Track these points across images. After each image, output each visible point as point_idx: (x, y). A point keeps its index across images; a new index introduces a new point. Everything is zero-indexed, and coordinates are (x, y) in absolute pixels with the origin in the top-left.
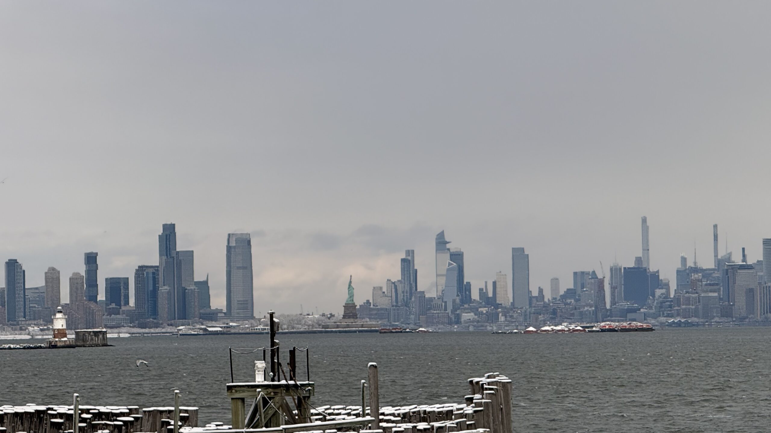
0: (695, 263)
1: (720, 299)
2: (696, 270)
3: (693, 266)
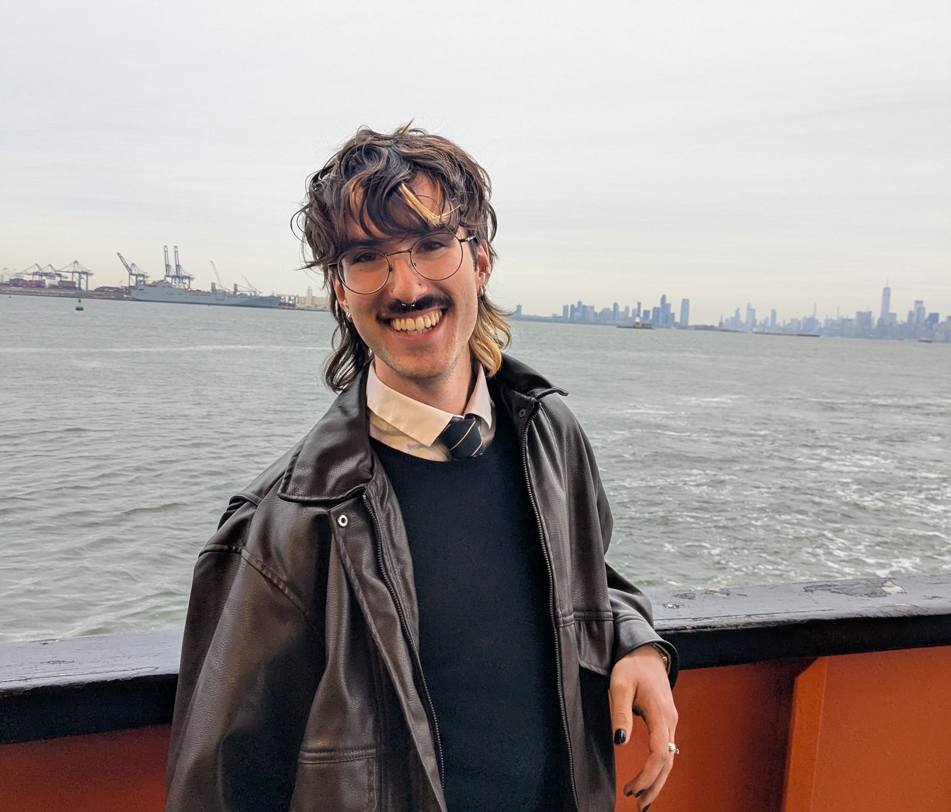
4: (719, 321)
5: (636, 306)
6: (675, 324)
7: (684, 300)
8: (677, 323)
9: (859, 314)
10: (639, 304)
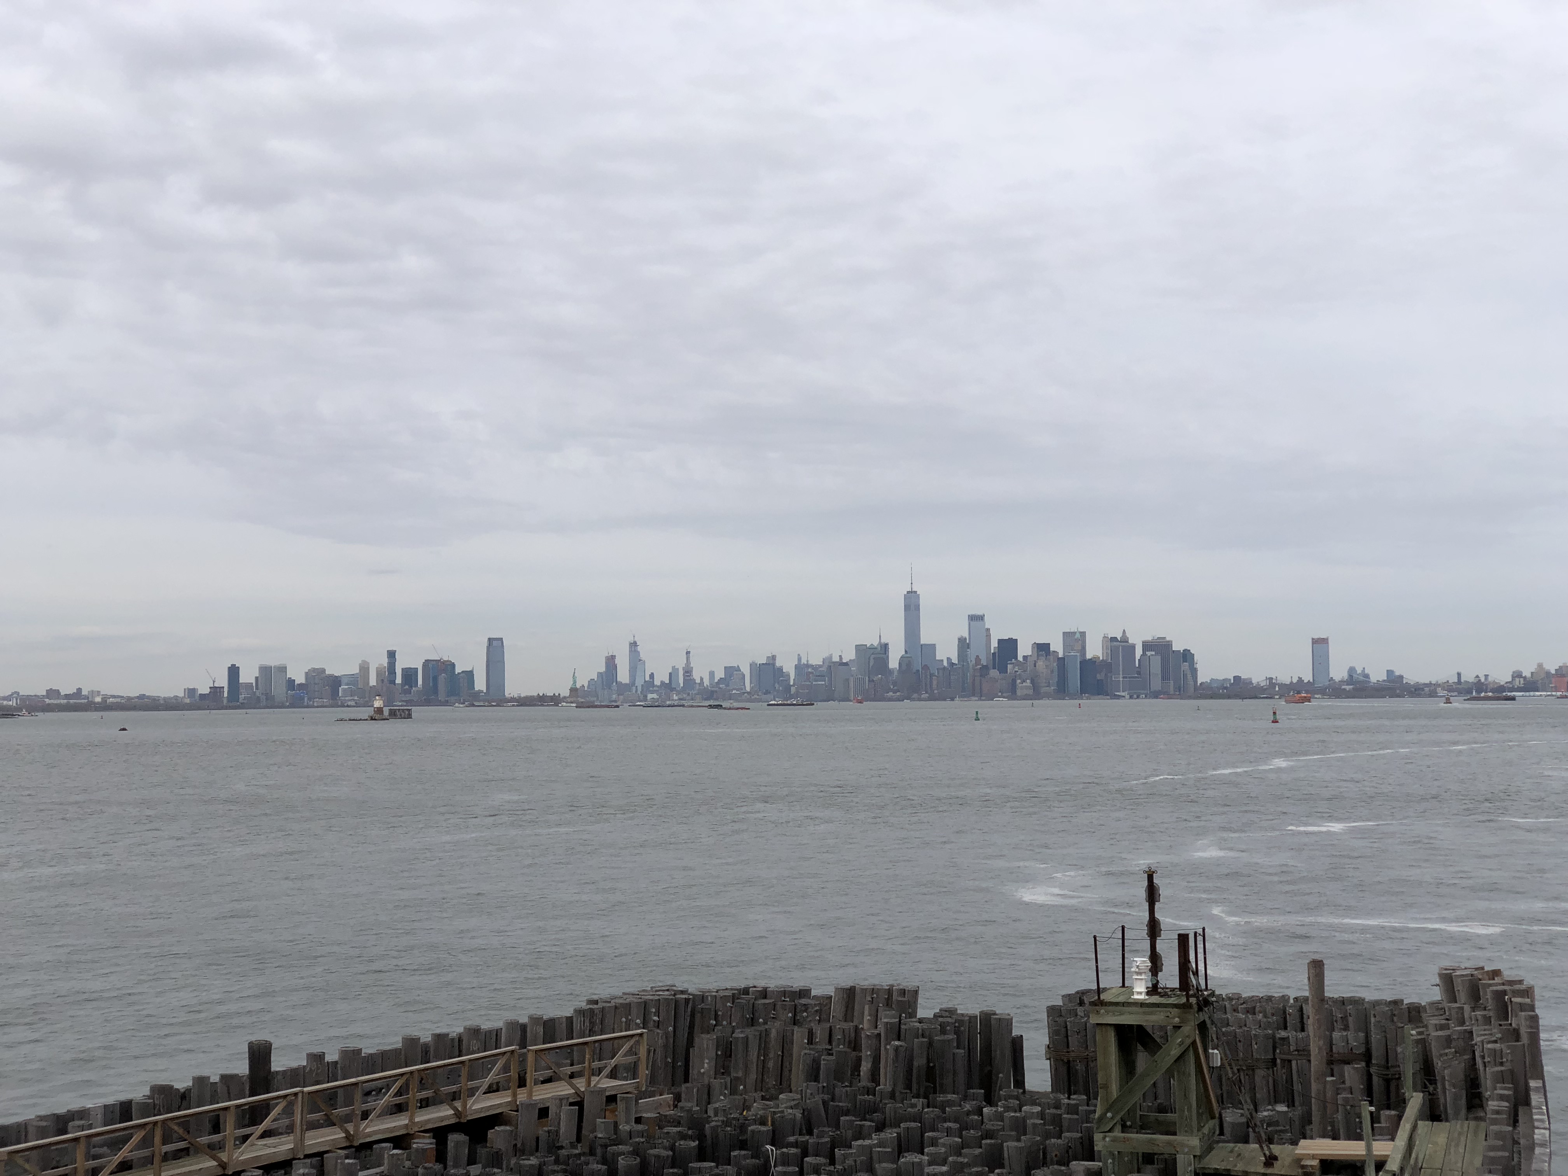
0: (808, 661)
1: (826, 686)
2: (808, 666)
3: (806, 663)
4: (570, 684)
5: (385, 661)
6: (477, 695)
7: (490, 640)
8: (481, 691)
9: (861, 649)
10: (392, 655)
